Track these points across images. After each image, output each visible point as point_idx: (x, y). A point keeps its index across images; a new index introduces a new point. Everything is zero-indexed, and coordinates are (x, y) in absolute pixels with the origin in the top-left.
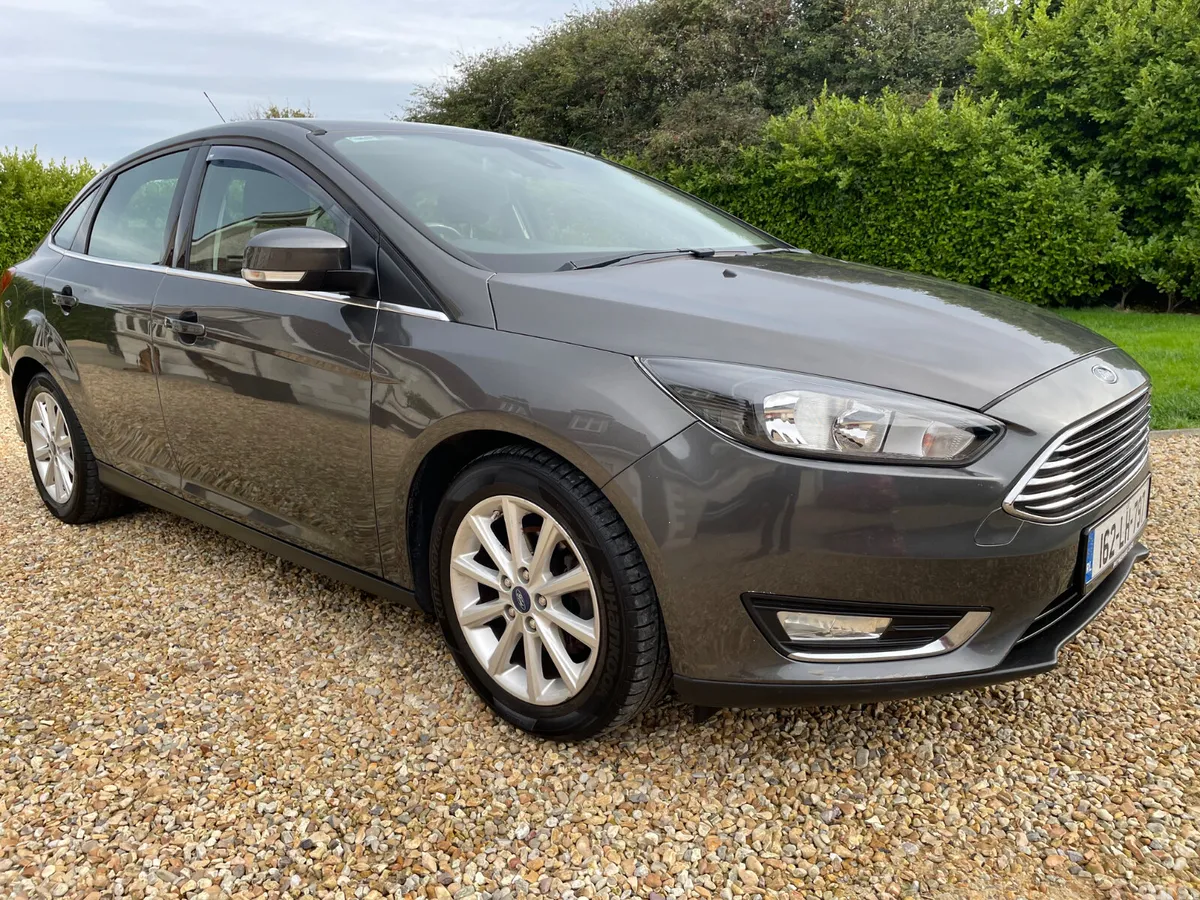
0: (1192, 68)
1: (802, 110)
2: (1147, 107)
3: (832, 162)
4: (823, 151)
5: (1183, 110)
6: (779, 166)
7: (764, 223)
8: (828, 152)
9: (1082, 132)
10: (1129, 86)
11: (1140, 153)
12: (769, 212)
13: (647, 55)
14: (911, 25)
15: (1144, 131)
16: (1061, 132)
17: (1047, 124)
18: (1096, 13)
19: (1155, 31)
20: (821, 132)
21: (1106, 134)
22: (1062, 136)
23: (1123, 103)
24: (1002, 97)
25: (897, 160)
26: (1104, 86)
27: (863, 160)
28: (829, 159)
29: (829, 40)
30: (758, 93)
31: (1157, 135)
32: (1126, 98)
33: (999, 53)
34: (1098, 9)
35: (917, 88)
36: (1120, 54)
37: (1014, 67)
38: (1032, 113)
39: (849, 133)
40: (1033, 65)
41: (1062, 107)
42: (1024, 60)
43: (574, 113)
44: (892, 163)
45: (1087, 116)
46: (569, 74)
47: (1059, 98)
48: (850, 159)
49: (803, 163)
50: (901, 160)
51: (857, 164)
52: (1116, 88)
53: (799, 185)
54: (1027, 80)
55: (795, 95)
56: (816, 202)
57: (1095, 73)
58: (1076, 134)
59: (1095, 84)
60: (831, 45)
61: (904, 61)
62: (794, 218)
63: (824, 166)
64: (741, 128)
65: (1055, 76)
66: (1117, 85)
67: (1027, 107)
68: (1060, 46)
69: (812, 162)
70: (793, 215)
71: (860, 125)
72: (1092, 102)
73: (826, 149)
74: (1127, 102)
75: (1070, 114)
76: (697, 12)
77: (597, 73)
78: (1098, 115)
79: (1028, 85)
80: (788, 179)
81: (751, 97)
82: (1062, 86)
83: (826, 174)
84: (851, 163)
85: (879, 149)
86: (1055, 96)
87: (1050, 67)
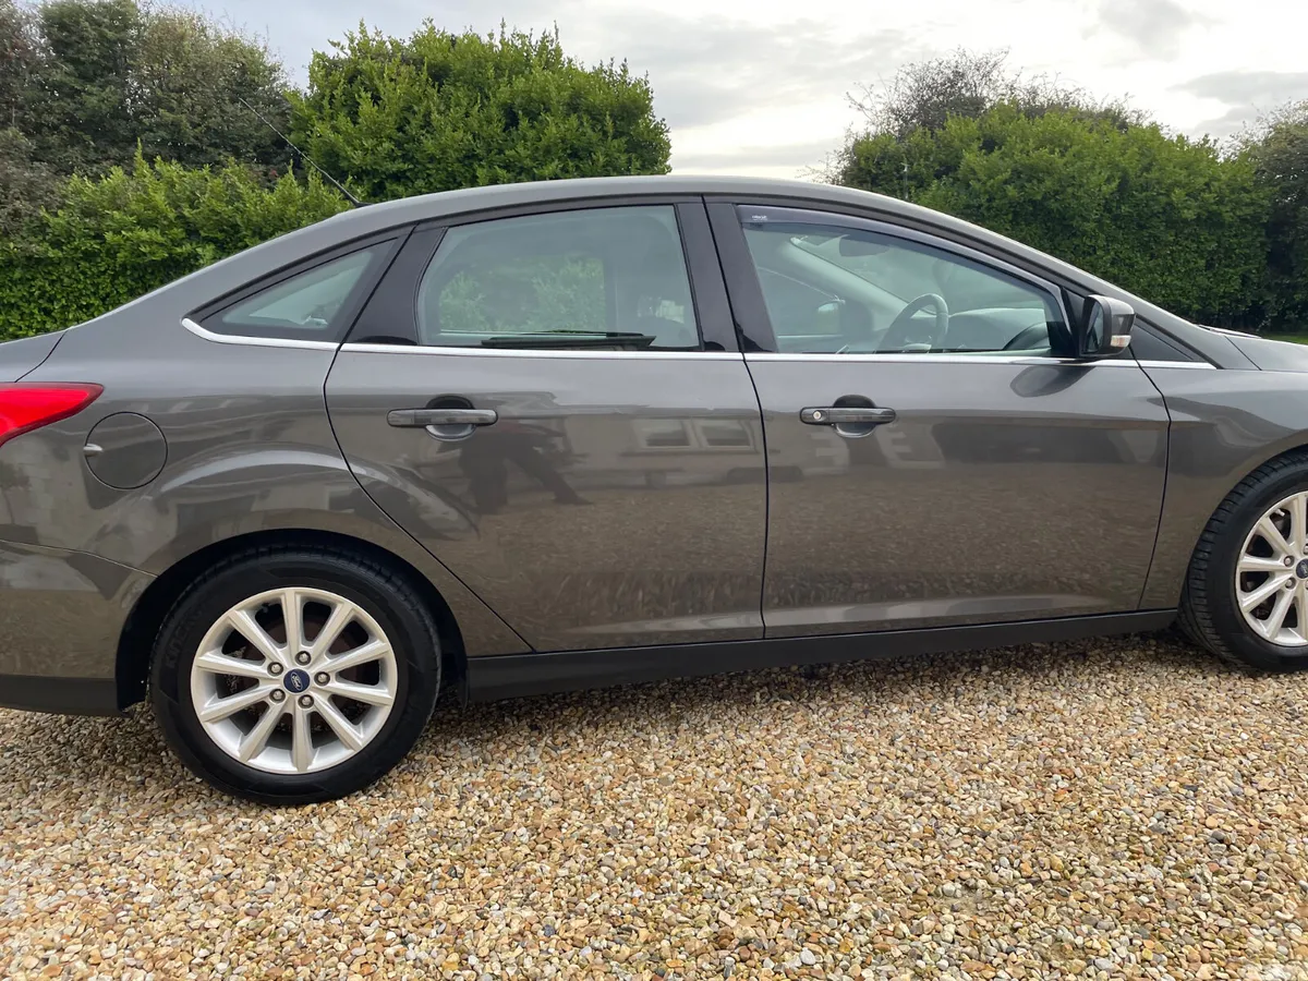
4: (166, 222)
6: (110, 237)
20: (159, 200)
27: (220, 236)
28: (176, 233)
33: (333, 137)
37: (353, 153)
39: (196, 205)
42: (361, 149)
47: (400, 189)
49: (144, 234)
53: (140, 260)
54: (369, 168)
57: (430, 168)
59: (430, 179)
60: (114, 99)
61: (207, 129)
65: (394, 167)
68: (390, 138)
69: (153, 234)
79: (366, 172)
80: (125, 254)
83: (179, 250)
84: (208, 240)
85: (237, 225)
86: (395, 187)
87: (385, 158)
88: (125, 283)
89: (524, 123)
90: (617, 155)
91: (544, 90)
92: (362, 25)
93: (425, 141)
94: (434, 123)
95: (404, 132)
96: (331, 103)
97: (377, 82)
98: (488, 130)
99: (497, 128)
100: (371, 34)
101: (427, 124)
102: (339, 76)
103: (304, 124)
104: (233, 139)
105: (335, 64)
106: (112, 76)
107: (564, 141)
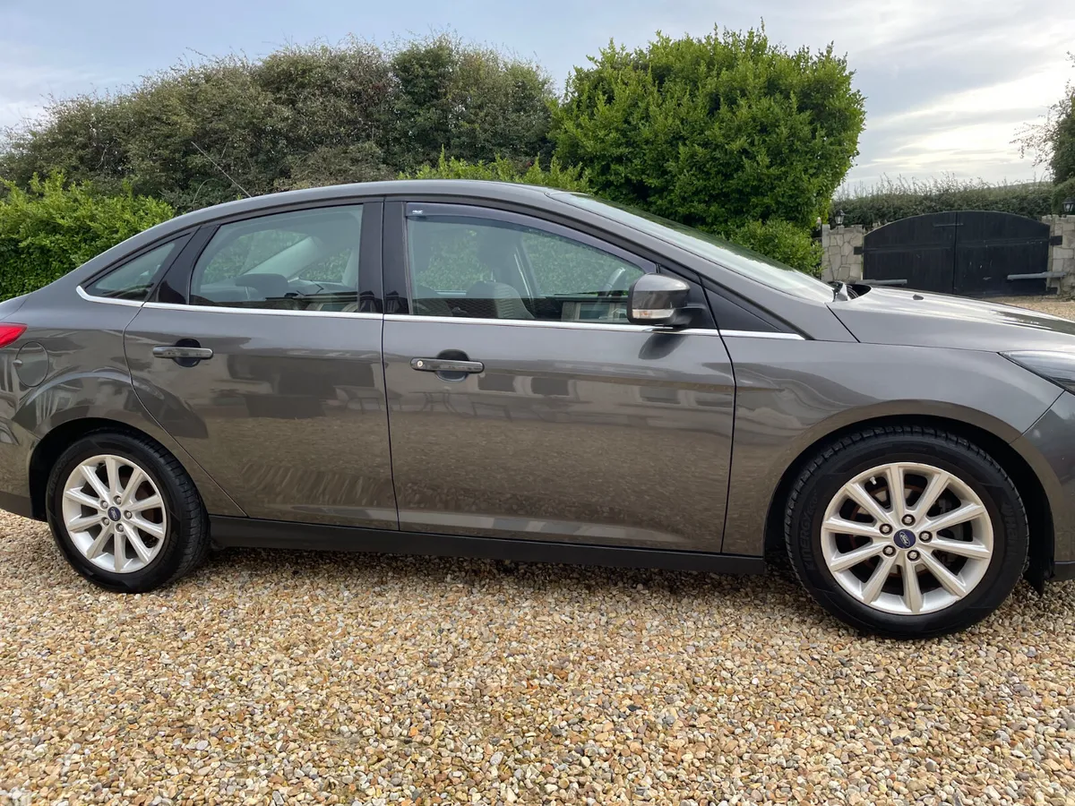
0: (710, 150)
2: (683, 176)
5: (705, 180)
9: (636, 195)
10: (668, 161)
11: (680, 209)
13: (269, 113)
15: (682, 194)
16: (622, 194)
17: (612, 187)
18: (638, 107)
19: (682, 121)
21: (654, 195)
22: (622, 197)
23: (665, 172)
24: (584, 167)
26: (652, 160)
29: (434, 114)
30: (379, 152)
31: (689, 197)
32: (668, 169)
33: (575, 131)
36: (662, 137)
37: (587, 143)
38: (602, 179)
40: (601, 143)
41: (623, 175)
42: (596, 138)
43: (197, 160)
45: (641, 182)
46: (188, 125)
47: (621, 169)
52: (660, 162)
54: (598, 154)
55: (409, 157)
57: (644, 150)
58: (631, 196)
59: (645, 158)
60: (435, 117)
61: (495, 134)
65: (617, 152)
66: (660, 159)
67: (598, 175)
68: (617, 130)
72: (643, 172)
74: (669, 172)
75: (628, 180)
76: (311, 77)
78: (650, 181)
79: (598, 157)
81: (374, 155)
82: (621, 159)
86: (617, 167)
87: (611, 145)
89: (724, 109)
90: (800, 127)
91: (745, 78)
92: (612, 42)
93: (642, 128)
94: (651, 114)
95: (629, 123)
96: (578, 106)
97: (613, 86)
98: (693, 116)
99: (701, 114)
100: (618, 49)
101: (646, 117)
102: (587, 84)
103: (558, 124)
104: (513, 139)
105: (587, 75)
106: (435, 102)
107: (754, 120)
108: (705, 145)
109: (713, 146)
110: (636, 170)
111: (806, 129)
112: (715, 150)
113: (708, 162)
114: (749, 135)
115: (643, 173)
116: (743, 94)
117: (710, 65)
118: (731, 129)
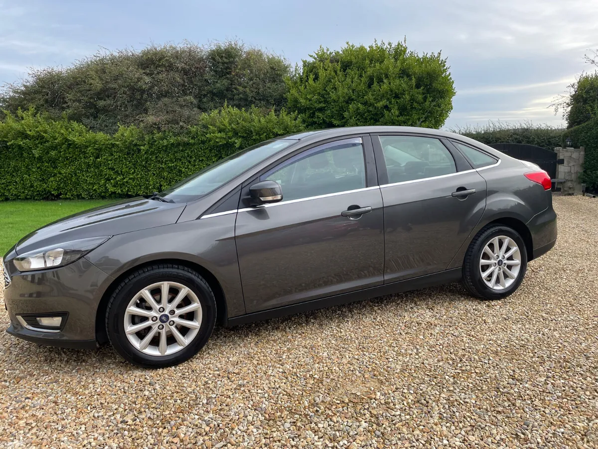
0: (367, 106)
1: (216, 111)
2: (352, 120)
3: (232, 135)
4: (227, 130)
6: (208, 136)
7: (202, 160)
8: (229, 131)
10: (345, 111)
12: (205, 156)
13: (139, 79)
14: (260, 79)
17: (316, 125)
19: (353, 90)
20: (226, 122)
23: (343, 118)
24: (299, 113)
25: (259, 136)
26: (337, 111)
27: (245, 135)
28: (230, 134)
29: (226, 82)
30: (195, 101)
32: (345, 116)
33: (296, 94)
34: (332, 81)
35: (264, 105)
36: (342, 99)
37: (302, 101)
38: (310, 120)
39: (238, 124)
40: (310, 101)
41: (322, 118)
42: (306, 99)
43: (101, 103)
44: (257, 137)
45: (331, 122)
46: (98, 85)
47: (320, 115)
48: (239, 134)
49: (219, 135)
50: (261, 136)
51: (243, 137)
52: (341, 112)
53: (218, 144)
54: (308, 107)
55: (212, 104)
56: (226, 152)
57: (333, 105)
59: (333, 110)
60: (226, 84)
61: (258, 94)
62: (216, 159)
63: (228, 137)
64: (189, 118)
65: (318, 105)
66: (341, 110)
67: (308, 118)
68: (319, 94)
69: (223, 135)
70: (215, 158)
71: (243, 120)
73: (228, 129)
74: (345, 118)
75: (324, 121)
76: (163, 62)
77: (113, 85)
78: (335, 122)
79: (308, 109)
80: (213, 142)
81: (192, 103)
82: (321, 110)
84: (240, 136)
85: (252, 131)
87: (316, 102)
88: (214, 152)
90: (417, 95)
91: (388, 69)
93: (332, 94)
94: (337, 86)
95: (326, 91)
96: (301, 81)
97: (319, 71)
98: (359, 88)
99: (362, 87)
100: (325, 51)
101: (334, 88)
103: (289, 90)
105: (309, 64)
106: (228, 76)
107: (391, 91)
108: (365, 104)
109: (369, 105)
110: (329, 116)
111: (420, 96)
112: (370, 106)
113: (366, 113)
114: (388, 99)
115: (333, 118)
116: (387, 76)
117: (371, 61)
118: (378, 95)
